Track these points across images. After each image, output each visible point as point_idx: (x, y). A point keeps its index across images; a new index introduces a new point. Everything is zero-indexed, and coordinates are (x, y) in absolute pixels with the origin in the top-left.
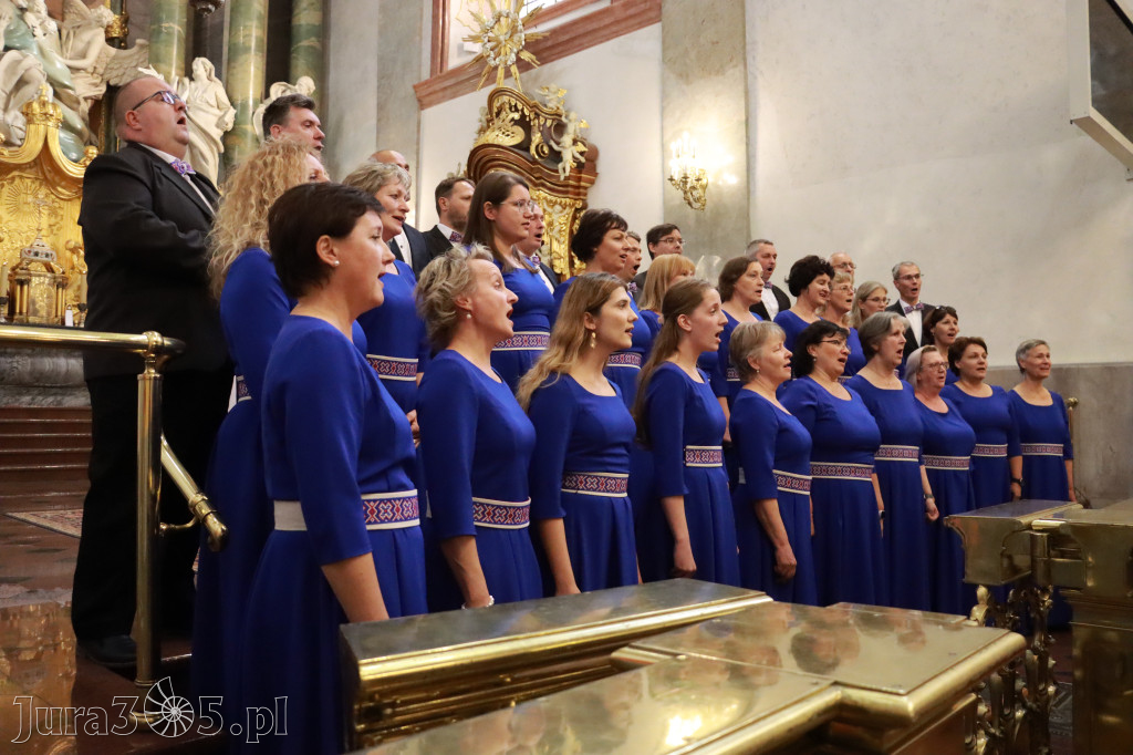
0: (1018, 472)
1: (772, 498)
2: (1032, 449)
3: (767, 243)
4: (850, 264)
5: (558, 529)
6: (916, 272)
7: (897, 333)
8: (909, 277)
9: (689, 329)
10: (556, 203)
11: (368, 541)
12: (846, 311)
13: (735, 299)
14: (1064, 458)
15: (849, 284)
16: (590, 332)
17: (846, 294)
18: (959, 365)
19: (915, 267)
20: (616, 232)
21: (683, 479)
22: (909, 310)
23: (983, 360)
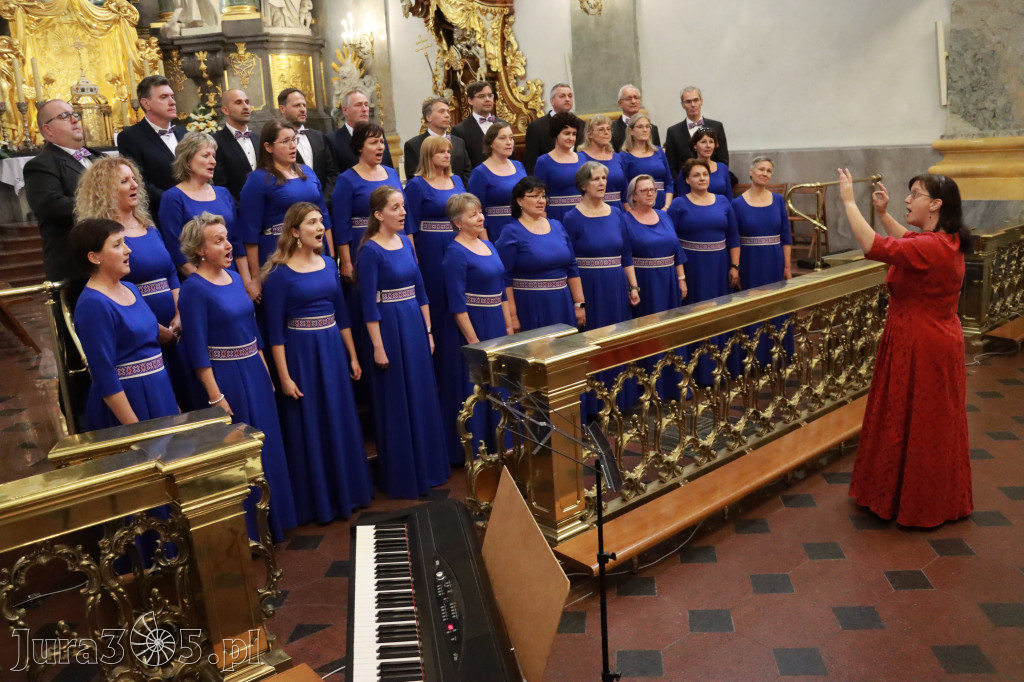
0: (736, 260)
1: (462, 312)
2: (752, 241)
3: (563, 86)
4: (636, 97)
5: (280, 351)
6: (695, 97)
7: (597, 179)
8: (689, 101)
9: (381, 219)
10: (487, 11)
11: (120, 385)
12: (604, 145)
13: (495, 156)
14: (782, 244)
15: (606, 126)
16: (296, 239)
17: (602, 134)
18: (687, 182)
19: (695, 92)
20: (372, 139)
21: (378, 311)
22: (692, 127)
23: (703, 177)
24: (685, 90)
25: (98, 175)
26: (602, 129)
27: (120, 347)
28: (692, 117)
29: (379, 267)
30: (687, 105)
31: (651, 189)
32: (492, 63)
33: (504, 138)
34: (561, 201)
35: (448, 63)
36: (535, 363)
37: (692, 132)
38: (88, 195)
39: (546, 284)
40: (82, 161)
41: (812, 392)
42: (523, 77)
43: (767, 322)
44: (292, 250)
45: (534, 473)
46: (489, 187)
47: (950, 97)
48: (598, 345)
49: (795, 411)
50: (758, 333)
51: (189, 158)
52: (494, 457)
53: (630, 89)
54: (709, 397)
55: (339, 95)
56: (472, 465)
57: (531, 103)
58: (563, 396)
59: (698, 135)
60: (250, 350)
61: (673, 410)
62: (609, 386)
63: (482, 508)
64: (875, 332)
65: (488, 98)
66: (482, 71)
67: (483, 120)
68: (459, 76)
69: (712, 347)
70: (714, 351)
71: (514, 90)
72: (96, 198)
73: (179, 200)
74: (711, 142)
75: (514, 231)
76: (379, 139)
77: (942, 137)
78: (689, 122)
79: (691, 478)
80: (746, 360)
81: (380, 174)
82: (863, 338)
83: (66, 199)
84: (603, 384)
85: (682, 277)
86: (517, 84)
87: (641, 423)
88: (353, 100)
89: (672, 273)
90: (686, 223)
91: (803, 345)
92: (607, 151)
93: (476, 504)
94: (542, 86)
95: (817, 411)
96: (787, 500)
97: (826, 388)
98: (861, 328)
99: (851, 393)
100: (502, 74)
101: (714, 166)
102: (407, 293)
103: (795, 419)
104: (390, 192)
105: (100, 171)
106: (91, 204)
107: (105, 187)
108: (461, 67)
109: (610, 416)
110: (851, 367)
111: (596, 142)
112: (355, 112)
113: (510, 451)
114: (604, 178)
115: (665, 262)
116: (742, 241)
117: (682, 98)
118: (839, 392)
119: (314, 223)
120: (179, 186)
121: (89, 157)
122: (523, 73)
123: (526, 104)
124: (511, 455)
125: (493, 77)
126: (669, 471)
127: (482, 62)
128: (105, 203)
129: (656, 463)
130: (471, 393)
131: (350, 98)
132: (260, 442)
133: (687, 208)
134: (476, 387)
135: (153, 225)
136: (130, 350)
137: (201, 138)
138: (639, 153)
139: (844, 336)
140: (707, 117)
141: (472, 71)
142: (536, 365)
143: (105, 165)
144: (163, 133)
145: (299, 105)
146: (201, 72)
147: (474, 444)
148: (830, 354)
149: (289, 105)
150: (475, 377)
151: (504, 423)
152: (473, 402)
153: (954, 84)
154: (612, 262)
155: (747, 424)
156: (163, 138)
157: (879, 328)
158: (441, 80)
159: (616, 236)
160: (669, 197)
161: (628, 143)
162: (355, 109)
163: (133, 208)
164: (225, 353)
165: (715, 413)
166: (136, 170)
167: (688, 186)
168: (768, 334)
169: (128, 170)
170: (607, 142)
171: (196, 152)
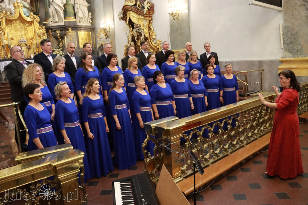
0: (221, 94)
1: (138, 113)
2: (227, 89)
4: (191, 46)
6: (208, 45)
8: (207, 47)
9: (117, 83)
10: (144, 19)
11: (37, 135)
12: (183, 60)
13: (150, 63)
14: (236, 90)
15: (184, 54)
16: (91, 89)
17: (183, 57)
18: (207, 71)
19: (208, 44)
20: (114, 58)
21: (116, 111)
22: (208, 54)
23: (212, 70)
24: (205, 43)
25: (29, 69)
26: (183, 55)
27: (38, 124)
28: (208, 52)
29: (116, 98)
30: (206, 48)
31: (197, 74)
32: (146, 34)
33: (153, 58)
34: (169, 77)
35: (132, 34)
36: (167, 129)
37: (208, 56)
38: (26, 76)
39: (167, 103)
40: (24, 65)
41: (247, 136)
42: (155, 39)
43: (234, 115)
44: (90, 93)
45: (165, 162)
46: (148, 72)
47: (284, 46)
48: (185, 123)
49: (242, 142)
50: (232, 118)
51: (57, 64)
52: (153, 157)
53: (189, 43)
54: (217, 138)
55: (99, 44)
56: (146, 160)
57: (157, 46)
58: (175, 139)
59: (210, 57)
60: (77, 124)
61: (207, 142)
62: (188, 135)
63: (149, 173)
64: (265, 117)
65: (146, 46)
66: (143, 37)
67: (145, 52)
68: (136, 38)
69: (219, 123)
70: (219, 124)
71: (152, 43)
72: (29, 76)
73: (54, 77)
74: (214, 59)
75: (156, 87)
76: (116, 58)
77: (282, 57)
78: (207, 53)
79: (213, 163)
80: (228, 126)
81: (116, 69)
82: (262, 119)
83: (19, 77)
84: (187, 135)
85: (206, 100)
86: (153, 41)
87: (198, 146)
88: (106, 46)
89: (203, 99)
90: (207, 84)
91: (245, 121)
92: (184, 62)
93: (147, 172)
94: (161, 41)
95: (249, 141)
96: (242, 170)
97: (251, 134)
98: (261, 116)
99: (259, 135)
100: (149, 38)
101: (215, 66)
102: (124, 106)
103: (243, 144)
104: (119, 75)
105: (30, 68)
106: (27, 78)
107: (31, 73)
108: (136, 36)
109: (188, 144)
110: (259, 128)
111: (181, 59)
112: (107, 50)
113: (158, 155)
114: (184, 71)
115: (201, 96)
116: (223, 89)
117: (204, 46)
118: (255, 135)
119: (97, 84)
120: (54, 73)
121: (26, 63)
122: (155, 37)
123: (156, 47)
124: (158, 157)
125: (146, 39)
126: (206, 161)
127: (143, 34)
128: (31, 78)
129: (202, 159)
130: (146, 138)
131: (105, 46)
132: (83, 156)
133: (207, 79)
134: (148, 136)
135: (46, 85)
136: (40, 125)
137: (61, 58)
138: (193, 63)
139: (256, 118)
140: (212, 51)
141: (140, 37)
142: (167, 130)
143: (32, 67)
144: (48, 56)
145: (89, 47)
146: (58, 36)
147: (147, 153)
148: (253, 124)
149: (86, 48)
150: (148, 133)
151: (156, 147)
152: (147, 141)
153: (285, 42)
154: (185, 96)
155: (229, 146)
156: (48, 57)
157: (267, 116)
158: (130, 39)
159: (187, 88)
160: (202, 75)
161: (190, 59)
162: (107, 49)
163: (40, 80)
164: (69, 125)
165: (219, 143)
166: (41, 68)
167: (207, 72)
168: (235, 118)
169: (39, 68)
170: (184, 59)
171: (59, 62)
